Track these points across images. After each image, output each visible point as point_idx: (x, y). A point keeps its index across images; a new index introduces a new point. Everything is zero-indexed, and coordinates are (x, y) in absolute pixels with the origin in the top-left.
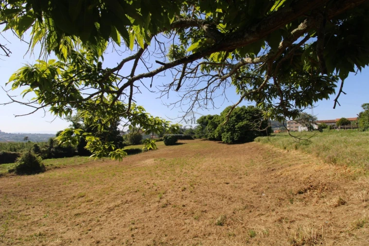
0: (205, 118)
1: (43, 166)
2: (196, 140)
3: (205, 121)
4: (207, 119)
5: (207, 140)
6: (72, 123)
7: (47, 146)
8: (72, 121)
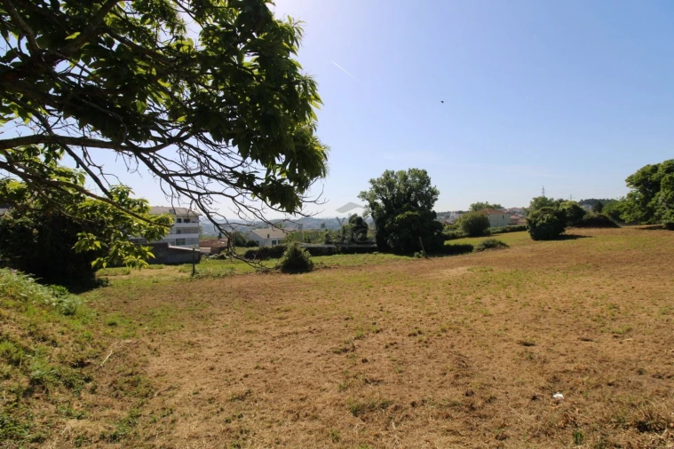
0: (655, 169)
1: (312, 264)
2: (625, 228)
3: (655, 177)
4: (660, 170)
5: (661, 228)
6: (367, 203)
7: (339, 237)
8: (368, 199)
